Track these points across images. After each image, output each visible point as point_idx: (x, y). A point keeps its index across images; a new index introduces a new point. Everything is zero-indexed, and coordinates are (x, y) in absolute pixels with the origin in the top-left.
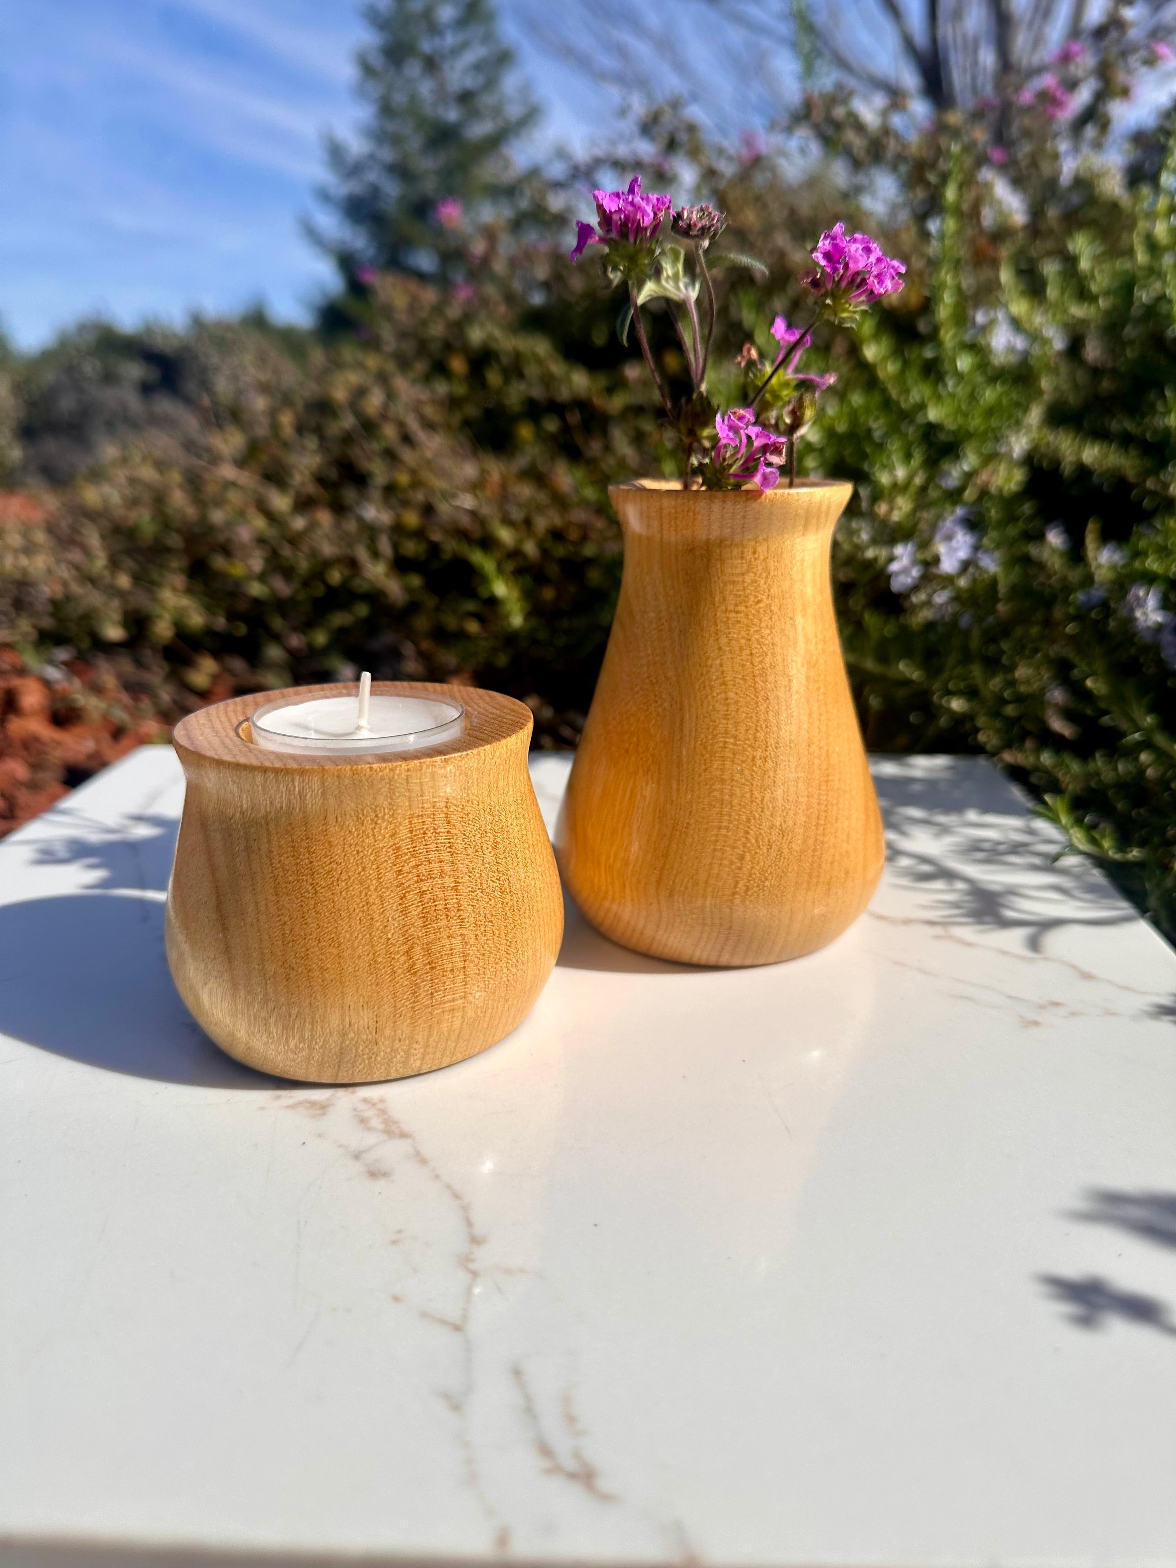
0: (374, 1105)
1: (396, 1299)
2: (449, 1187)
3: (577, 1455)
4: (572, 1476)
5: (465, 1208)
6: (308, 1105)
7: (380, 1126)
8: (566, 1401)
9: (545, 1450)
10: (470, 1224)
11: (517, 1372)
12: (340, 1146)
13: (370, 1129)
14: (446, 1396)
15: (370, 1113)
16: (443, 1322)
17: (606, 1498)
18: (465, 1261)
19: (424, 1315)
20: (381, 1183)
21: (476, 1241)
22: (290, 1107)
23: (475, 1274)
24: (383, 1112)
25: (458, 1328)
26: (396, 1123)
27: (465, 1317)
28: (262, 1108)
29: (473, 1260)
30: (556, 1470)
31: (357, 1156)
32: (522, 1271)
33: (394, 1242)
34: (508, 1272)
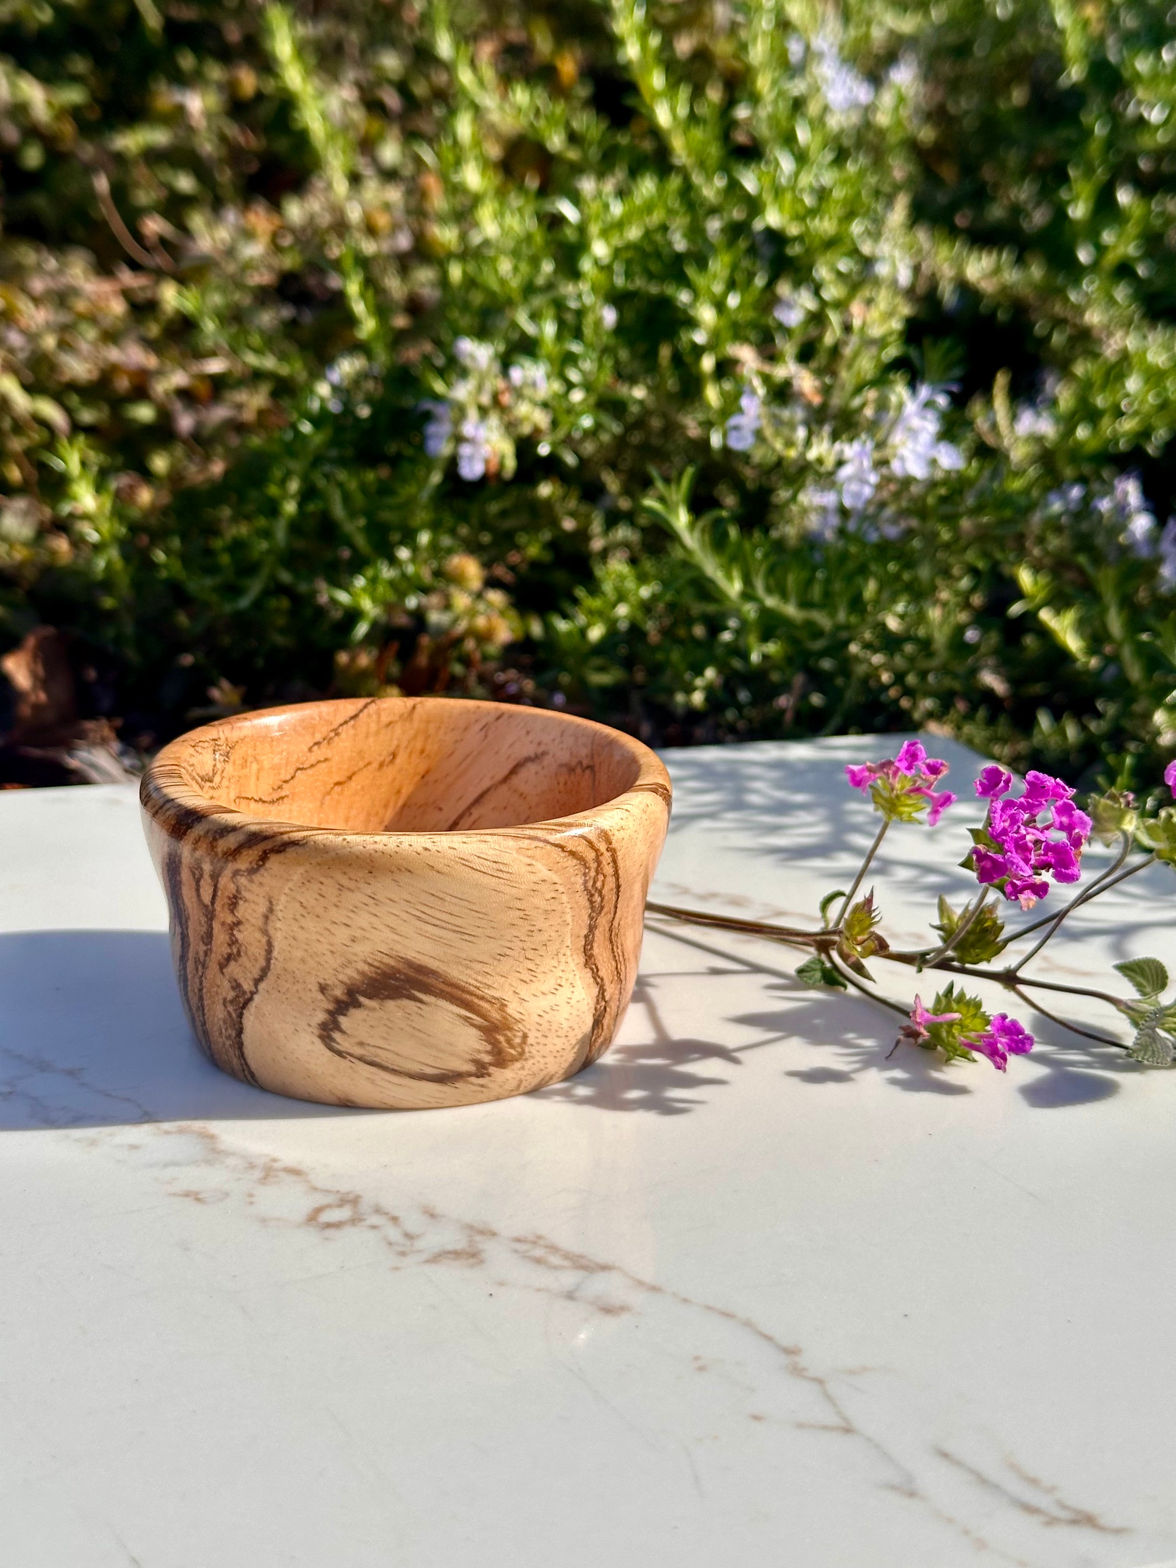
0: (534, 1243)
1: (757, 1418)
2: (709, 1308)
3: (1064, 1507)
4: (1074, 1522)
5: (748, 1324)
6: (449, 1256)
7: (565, 1263)
8: (1015, 1468)
9: (1030, 1509)
10: (768, 1338)
11: (944, 1455)
12: (539, 1290)
13: (556, 1268)
14: (893, 1488)
15: (538, 1252)
16: (826, 1428)
17: (1118, 1531)
18: (797, 1372)
19: (800, 1426)
20: (625, 1317)
21: (790, 1352)
22: (428, 1261)
23: (820, 1381)
24: (553, 1249)
25: (848, 1430)
26: (581, 1257)
27: (845, 1419)
28: (396, 1269)
29: (804, 1369)
30: (1052, 1521)
31: (570, 1296)
32: (865, 1369)
33: (701, 1369)
34: (852, 1372)
